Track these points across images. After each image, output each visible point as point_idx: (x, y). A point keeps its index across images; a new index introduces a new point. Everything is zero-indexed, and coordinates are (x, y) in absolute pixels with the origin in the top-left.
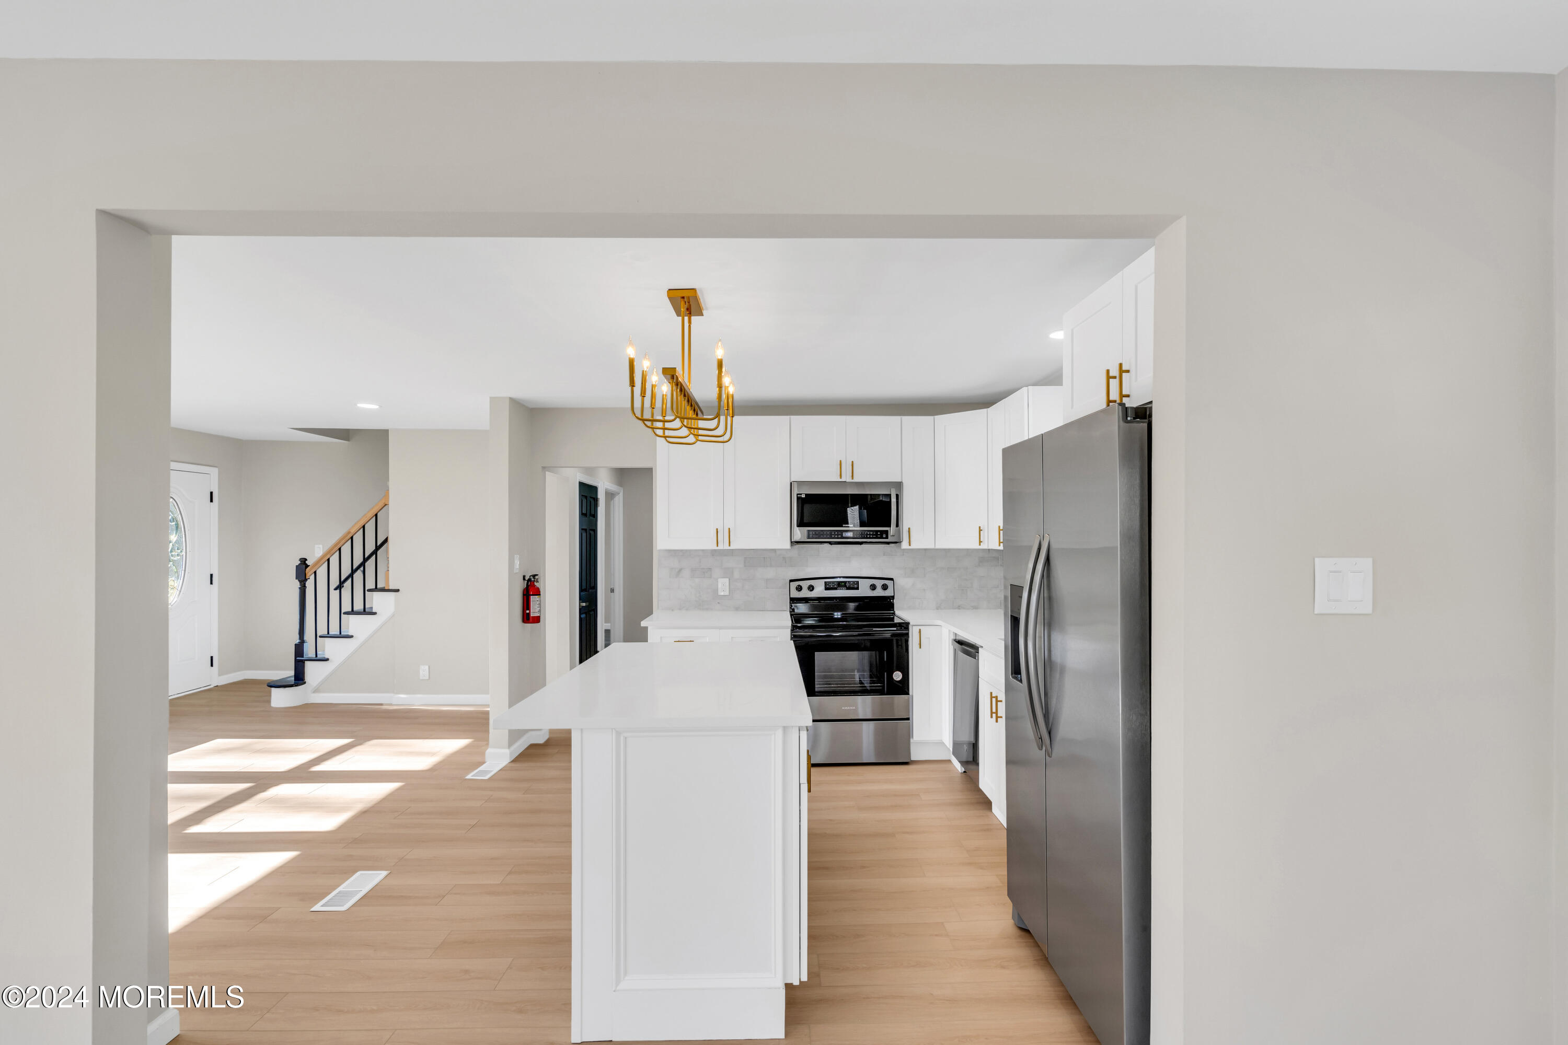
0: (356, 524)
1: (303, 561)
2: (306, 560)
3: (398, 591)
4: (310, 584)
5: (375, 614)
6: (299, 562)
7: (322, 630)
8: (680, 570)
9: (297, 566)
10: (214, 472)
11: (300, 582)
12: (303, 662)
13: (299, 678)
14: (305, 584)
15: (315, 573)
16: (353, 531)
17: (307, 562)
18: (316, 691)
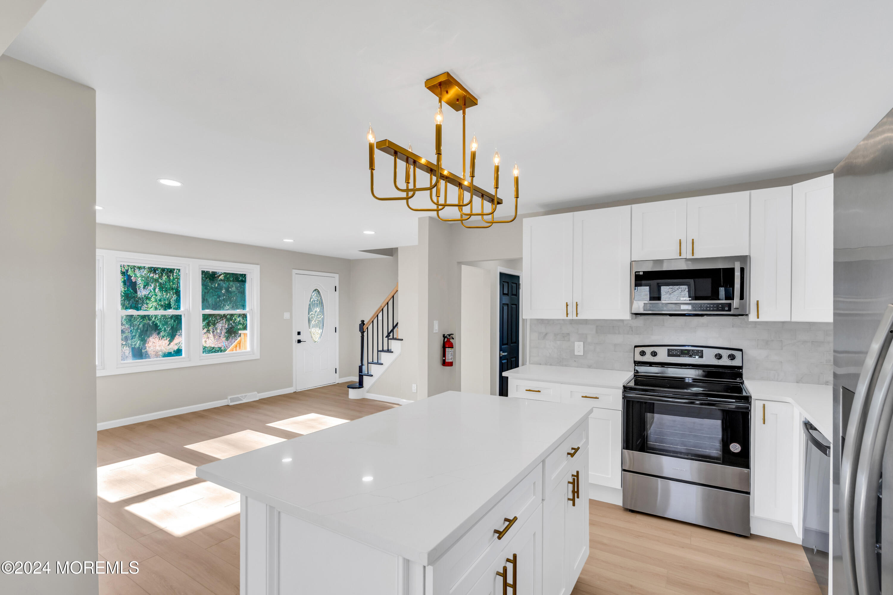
0: (384, 301)
1: (363, 322)
2: (364, 321)
3: (402, 340)
4: (365, 334)
5: (392, 352)
6: (361, 322)
7: (370, 360)
8: (546, 334)
9: (360, 324)
10: (337, 276)
11: (361, 333)
12: (362, 376)
13: (361, 384)
14: (363, 334)
15: (367, 328)
16: (383, 306)
17: (364, 322)
18: (368, 392)
